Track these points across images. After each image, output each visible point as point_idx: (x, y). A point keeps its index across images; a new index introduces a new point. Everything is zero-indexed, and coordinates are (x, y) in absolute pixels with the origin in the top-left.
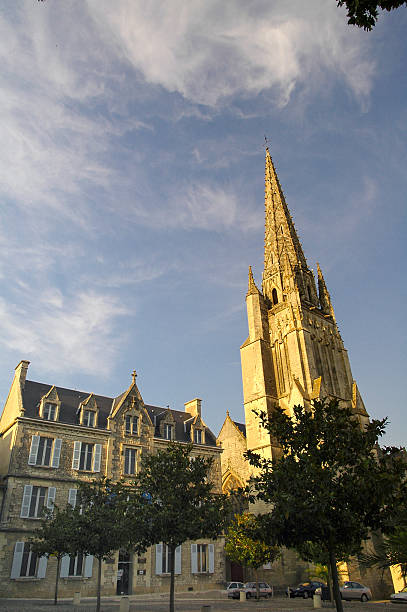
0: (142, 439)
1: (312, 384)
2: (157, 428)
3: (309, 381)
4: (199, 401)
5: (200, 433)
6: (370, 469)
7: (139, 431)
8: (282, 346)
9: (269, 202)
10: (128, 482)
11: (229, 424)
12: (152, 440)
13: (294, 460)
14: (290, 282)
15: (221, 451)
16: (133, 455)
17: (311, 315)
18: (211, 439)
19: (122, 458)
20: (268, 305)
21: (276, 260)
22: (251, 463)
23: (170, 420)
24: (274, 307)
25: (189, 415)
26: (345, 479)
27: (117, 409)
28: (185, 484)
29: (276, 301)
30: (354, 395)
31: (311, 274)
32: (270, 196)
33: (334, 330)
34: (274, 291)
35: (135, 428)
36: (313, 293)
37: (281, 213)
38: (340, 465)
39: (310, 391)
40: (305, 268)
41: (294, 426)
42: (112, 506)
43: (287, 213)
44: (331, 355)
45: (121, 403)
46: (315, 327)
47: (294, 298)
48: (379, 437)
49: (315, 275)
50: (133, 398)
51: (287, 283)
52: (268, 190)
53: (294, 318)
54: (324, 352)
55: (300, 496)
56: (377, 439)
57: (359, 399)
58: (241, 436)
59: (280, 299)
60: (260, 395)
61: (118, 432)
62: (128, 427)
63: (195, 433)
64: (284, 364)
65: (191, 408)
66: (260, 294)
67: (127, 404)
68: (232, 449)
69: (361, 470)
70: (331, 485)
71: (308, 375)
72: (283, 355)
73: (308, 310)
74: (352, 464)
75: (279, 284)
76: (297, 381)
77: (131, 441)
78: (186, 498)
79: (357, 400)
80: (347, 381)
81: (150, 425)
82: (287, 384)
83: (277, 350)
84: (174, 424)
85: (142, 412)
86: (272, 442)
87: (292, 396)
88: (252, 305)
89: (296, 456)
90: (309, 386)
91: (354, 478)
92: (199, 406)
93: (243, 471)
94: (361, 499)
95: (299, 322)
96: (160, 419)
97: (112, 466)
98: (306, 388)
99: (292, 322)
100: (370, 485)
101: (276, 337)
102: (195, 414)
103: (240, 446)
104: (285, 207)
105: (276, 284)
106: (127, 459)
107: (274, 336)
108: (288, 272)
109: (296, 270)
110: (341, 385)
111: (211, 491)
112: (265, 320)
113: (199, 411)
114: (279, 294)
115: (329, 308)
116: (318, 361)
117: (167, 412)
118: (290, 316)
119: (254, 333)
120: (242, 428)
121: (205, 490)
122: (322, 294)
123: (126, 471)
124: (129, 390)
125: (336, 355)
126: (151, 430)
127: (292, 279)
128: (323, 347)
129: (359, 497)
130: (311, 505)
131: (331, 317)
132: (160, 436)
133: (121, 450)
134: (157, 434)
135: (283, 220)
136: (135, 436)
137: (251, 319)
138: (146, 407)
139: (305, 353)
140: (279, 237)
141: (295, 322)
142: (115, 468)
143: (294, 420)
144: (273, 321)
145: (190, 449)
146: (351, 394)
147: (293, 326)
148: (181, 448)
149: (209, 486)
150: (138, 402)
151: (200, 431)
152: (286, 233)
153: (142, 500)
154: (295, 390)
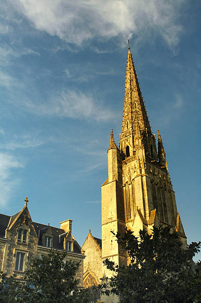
0: (29, 246)
1: (150, 214)
2: (40, 239)
3: (147, 212)
4: (71, 221)
5: (70, 244)
6: (189, 276)
7: (27, 241)
8: (130, 186)
9: (128, 86)
10: (19, 277)
11: (90, 238)
12: (36, 247)
13: (137, 267)
14: (138, 142)
15: (84, 257)
16: (22, 257)
17: (152, 166)
18: (77, 248)
19: (14, 259)
20: (122, 157)
21: (130, 126)
22: (108, 268)
23: (49, 234)
24: (127, 159)
25: (63, 231)
26: (171, 281)
27: (13, 224)
28: (60, 279)
29: (128, 155)
30: (178, 222)
31: (153, 138)
32: (129, 81)
33: (167, 178)
34: (128, 148)
35: (25, 238)
36: (154, 151)
37: (135, 94)
38: (168, 271)
39: (148, 219)
40: (150, 132)
41: (139, 243)
42: (6, 293)
43: (140, 94)
44: (163, 194)
45: (16, 220)
46: (154, 175)
47: (141, 153)
48: (196, 254)
49: (157, 139)
50: (24, 216)
51: (136, 142)
52: (128, 76)
53: (140, 167)
54: (159, 192)
55: (140, 292)
56: (194, 255)
57: (181, 226)
58: (98, 247)
59: (131, 154)
60: (113, 219)
61: (13, 240)
62: (19, 237)
63: (67, 244)
64: (131, 200)
65: (65, 226)
66: (117, 149)
67: (20, 221)
68: (92, 256)
69: (182, 276)
70: (161, 285)
71: (147, 207)
72: (131, 193)
73: (150, 163)
74: (176, 271)
75: (131, 143)
76: (139, 211)
77: (22, 248)
78: (60, 289)
79: (179, 227)
80: (173, 214)
81: (35, 237)
82: (132, 212)
83: (127, 189)
84: (52, 236)
85: (30, 227)
86: (119, 253)
87: (135, 221)
88: (111, 157)
89: (139, 265)
90: (147, 215)
91: (177, 281)
92: (70, 225)
93: (98, 272)
94: (182, 295)
95: (143, 171)
96: (42, 233)
97: (6, 264)
98: (145, 216)
99: (139, 170)
100: (188, 286)
101: (127, 180)
102: (67, 230)
103: (97, 254)
104: (139, 90)
105: (129, 143)
106: (17, 260)
107: (126, 179)
108: (138, 135)
109: (143, 134)
110: (169, 215)
111: (78, 286)
112: (120, 168)
113: (70, 228)
114: (131, 149)
115: (164, 162)
116: (154, 198)
117: (48, 228)
118: (137, 165)
119: (111, 176)
120: (99, 242)
121: (73, 285)
122: (160, 152)
123: (17, 268)
124: (22, 210)
125: (167, 194)
126: (36, 240)
127: (140, 140)
128: (158, 188)
129: (180, 295)
130: (149, 298)
131: (166, 168)
132: (42, 245)
133: (14, 253)
134: (40, 243)
135: (136, 99)
136: (24, 244)
137: (110, 166)
138: (34, 224)
139: (146, 192)
140: (134, 110)
141: (141, 170)
142: (9, 266)
143: (139, 239)
144: (126, 169)
145: (64, 256)
146: (176, 222)
147: (139, 173)
148: (58, 254)
149: (77, 282)
150: (28, 220)
151: (70, 242)
152: (138, 107)
153: (29, 290)
154: (138, 217)
